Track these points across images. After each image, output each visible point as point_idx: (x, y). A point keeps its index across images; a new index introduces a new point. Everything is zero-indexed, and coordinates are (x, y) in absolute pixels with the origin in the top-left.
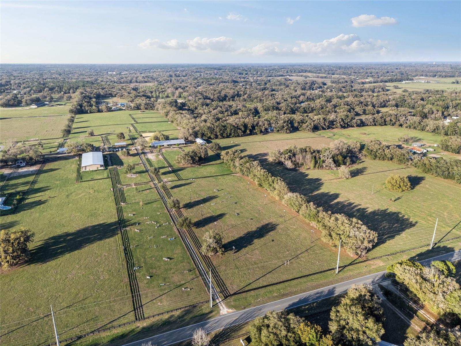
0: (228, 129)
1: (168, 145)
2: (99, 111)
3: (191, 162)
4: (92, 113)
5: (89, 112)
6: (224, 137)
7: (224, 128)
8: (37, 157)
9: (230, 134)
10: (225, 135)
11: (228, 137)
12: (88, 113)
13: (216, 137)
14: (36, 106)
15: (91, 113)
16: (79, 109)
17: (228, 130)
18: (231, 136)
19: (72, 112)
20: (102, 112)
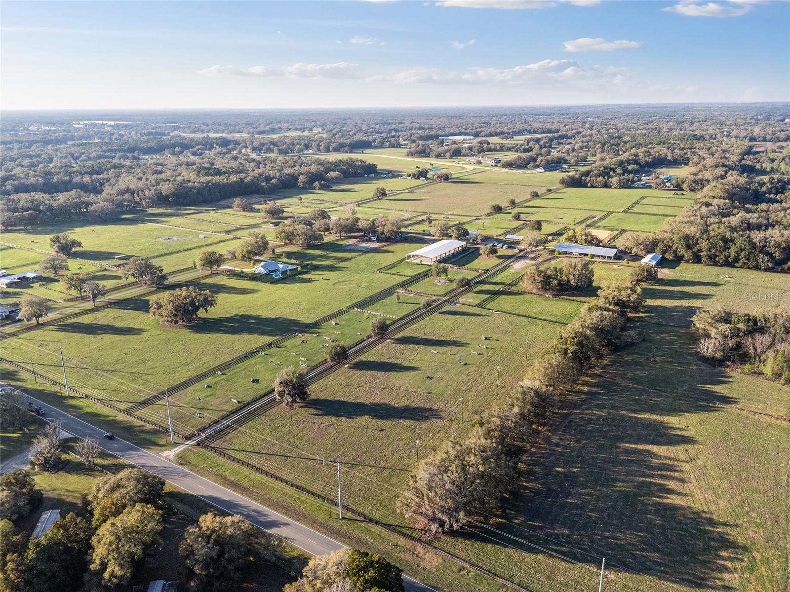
0: (732, 248)
1: (580, 254)
2: (606, 186)
3: (540, 287)
4: (595, 187)
5: (589, 185)
6: (716, 264)
7: (722, 245)
8: (388, 232)
9: (737, 260)
10: (721, 258)
11: (728, 264)
12: (587, 187)
13: (697, 259)
14: (543, 170)
15: (592, 187)
16: (577, 179)
17: (733, 250)
18: (736, 265)
19: (562, 183)
20: (610, 187)
